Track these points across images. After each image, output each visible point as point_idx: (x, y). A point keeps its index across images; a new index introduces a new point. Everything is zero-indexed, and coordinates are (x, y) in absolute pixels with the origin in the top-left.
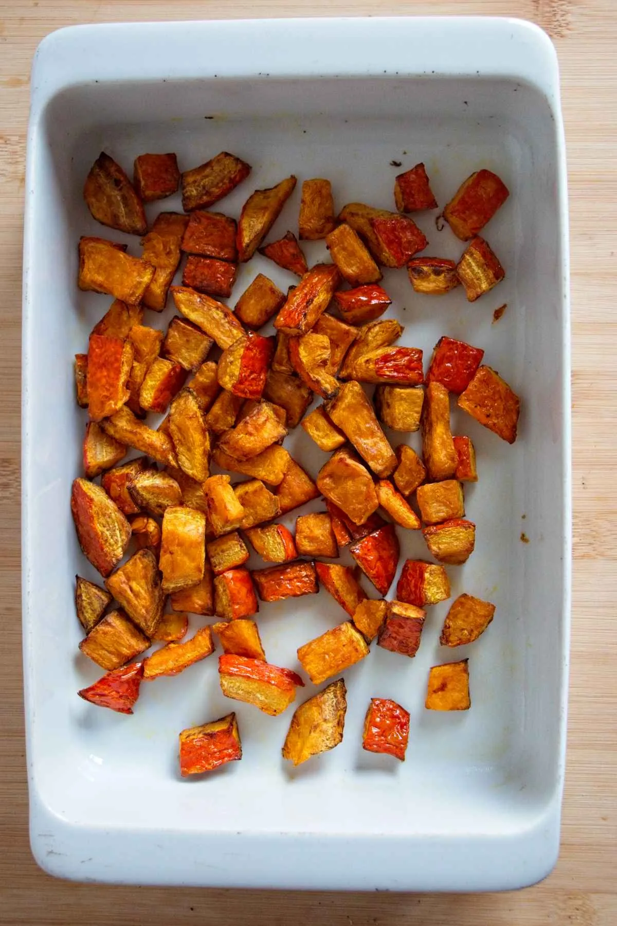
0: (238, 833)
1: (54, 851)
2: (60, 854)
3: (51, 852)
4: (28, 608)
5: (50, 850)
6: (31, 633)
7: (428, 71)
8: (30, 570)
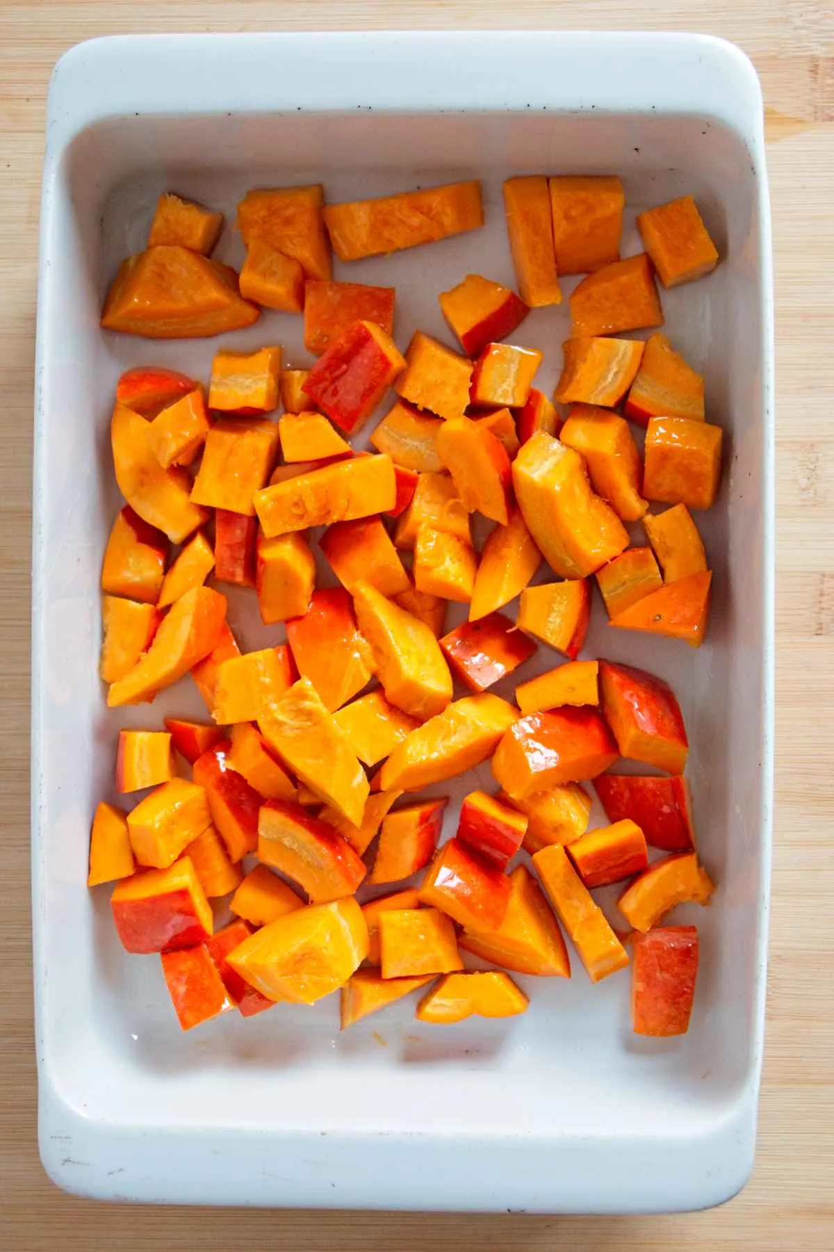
0: (322, 1134)
1: (71, 1159)
2: (78, 1163)
3: (68, 1160)
4: (40, 829)
5: (66, 1158)
6: (43, 862)
7: (587, 105)
8: (42, 776)
